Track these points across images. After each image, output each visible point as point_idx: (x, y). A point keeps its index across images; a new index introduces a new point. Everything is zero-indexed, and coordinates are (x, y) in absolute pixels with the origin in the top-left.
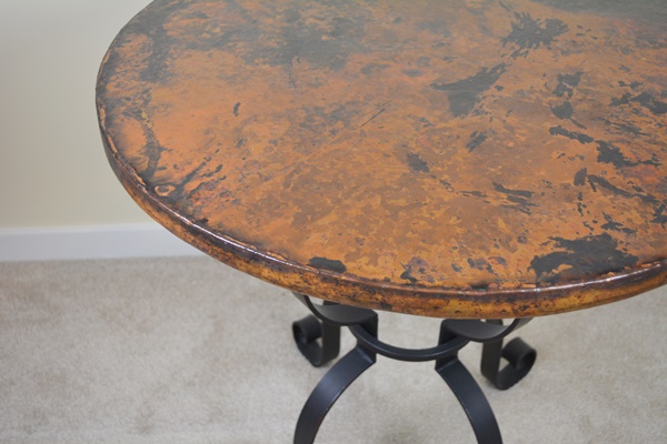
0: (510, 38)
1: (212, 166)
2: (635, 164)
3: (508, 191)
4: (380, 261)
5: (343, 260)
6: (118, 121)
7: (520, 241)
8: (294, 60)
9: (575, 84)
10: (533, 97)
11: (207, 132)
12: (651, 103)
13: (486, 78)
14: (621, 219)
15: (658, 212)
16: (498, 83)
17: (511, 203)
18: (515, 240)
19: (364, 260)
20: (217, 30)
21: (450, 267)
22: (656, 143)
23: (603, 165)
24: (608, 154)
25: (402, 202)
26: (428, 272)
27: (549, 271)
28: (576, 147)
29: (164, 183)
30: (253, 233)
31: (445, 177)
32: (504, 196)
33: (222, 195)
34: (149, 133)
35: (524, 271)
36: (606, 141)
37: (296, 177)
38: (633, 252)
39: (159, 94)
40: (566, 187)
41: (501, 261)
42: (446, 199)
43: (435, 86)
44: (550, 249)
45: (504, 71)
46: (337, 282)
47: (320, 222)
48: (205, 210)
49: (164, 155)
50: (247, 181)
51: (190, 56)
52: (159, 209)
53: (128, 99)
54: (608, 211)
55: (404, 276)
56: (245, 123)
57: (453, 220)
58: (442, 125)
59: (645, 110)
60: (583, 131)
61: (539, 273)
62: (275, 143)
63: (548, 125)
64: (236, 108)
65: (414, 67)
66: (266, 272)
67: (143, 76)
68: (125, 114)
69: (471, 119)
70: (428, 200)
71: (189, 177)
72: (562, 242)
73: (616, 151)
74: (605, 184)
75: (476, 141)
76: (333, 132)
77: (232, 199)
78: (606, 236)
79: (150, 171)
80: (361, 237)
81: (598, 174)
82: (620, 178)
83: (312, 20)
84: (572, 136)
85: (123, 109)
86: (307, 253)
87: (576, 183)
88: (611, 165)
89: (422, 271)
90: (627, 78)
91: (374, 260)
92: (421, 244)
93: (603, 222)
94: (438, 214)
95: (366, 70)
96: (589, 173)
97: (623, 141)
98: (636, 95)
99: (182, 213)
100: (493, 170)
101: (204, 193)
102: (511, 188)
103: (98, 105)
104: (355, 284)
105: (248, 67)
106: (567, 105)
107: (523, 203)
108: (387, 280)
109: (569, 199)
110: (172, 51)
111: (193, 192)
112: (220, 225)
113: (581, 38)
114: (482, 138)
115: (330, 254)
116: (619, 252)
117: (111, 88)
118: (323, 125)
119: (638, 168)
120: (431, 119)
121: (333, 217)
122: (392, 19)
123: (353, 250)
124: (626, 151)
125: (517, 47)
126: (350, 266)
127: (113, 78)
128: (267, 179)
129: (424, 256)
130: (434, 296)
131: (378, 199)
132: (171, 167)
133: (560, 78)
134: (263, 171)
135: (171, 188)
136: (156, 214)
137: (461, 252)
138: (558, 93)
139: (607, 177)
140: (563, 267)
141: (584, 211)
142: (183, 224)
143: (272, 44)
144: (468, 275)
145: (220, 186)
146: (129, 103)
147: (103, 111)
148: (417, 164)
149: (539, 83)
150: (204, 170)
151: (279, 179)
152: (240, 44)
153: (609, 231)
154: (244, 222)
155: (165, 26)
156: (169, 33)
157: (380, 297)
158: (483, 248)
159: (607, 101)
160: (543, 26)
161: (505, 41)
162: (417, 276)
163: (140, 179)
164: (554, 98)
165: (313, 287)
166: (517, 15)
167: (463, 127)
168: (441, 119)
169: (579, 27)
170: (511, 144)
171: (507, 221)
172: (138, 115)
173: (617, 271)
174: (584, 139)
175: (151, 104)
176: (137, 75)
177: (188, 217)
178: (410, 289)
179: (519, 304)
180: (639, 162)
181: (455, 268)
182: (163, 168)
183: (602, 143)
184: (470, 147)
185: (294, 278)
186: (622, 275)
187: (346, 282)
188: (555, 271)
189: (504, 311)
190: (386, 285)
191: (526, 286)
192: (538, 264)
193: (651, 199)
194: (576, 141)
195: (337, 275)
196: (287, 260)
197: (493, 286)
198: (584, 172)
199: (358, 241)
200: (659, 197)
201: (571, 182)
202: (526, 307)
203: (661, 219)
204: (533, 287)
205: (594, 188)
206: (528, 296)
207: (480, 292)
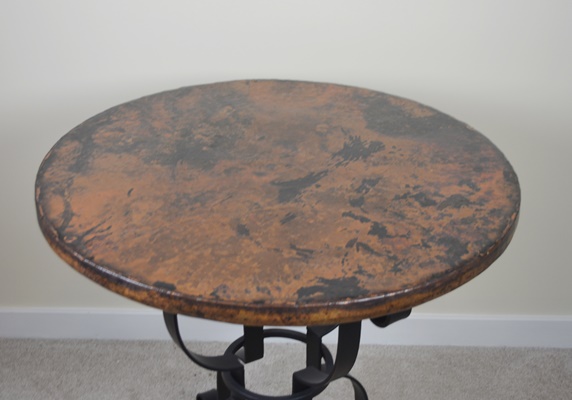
0: (339, 153)
1: (105, 226)
2: (393, 237)
3: (298, 249)
4: (199, 286)
5: (175, 283)
6: (48, 196)
7: (295, 278)
8: (179, 163)
9: (373, 185)
10: (340, 192)
11: (107, 206)
12: (423, 200)
13: (311, 179)
14: (369, 269)
15: (396, 266)
16: (319, 182)
17: (298, 256)
18: (292, 278)
19: (189, 284)
20: (130, 140)
21: (242, 290)
22: (414, 224)
23: (370, 237)
24: (378, 230)
25: (225, 253)
26: (229, 292)
27: (308, 295)
28: (358, 224)
29: (70, 235)
30: (122, 266)
31: (259, 240)
32: (294, 252)
33: (107, 244)
34: (67, 205)
35: (291, 295)
36: (379, 222)
37: (159, 235)
38: (368, 288)
39: (79, 180)
40: (339, 248)
41: (278, 289)
42: (255, 252)
43: (273, 183)
44: (313, 284)
45: (326, 175)
46: (170, 297)
47: (167, 262)
48: (94, 252)
49: (74, 219)
50: (125, 236)
51: (106, 157)
52: (65, 252)
53: (57, 183)
54: (361, 264)
55: (212, 294)
56: (134, 201)
57: (255, 264)
58: (269, 208)
59: (417, 204)
60: (366, 215)
61: (300, 296)
62: (151, 214)
63: (343, 211)
64: (130, 192)
65: (263, 170)
66: (127, 291)
67: (71, 169)
68: (54, 192)
69: (291, 205)
70: (242, 252)
71: (88, 232)
72: (323, 280)
73: (384, 229)
74: (367, 248)
75: (289, 219)
76: (192, 209)
77: (113, 246)
78: (354, 278)
79: (63, 227)
80: (191, 271)
81: (365, 242)
82: (379, 245)
83: (200, 136)
84: (356, 218)
85: (52, 189)
86: (154, 279)
87: (347, 246)
88: (376, 237)
89: (225, 292)
90: (412, 182)
91: (196, 284)
92: (229, 277)
93: (356, 269)
94: (246, 261)
95: (228, 171)
96: (358, 241)
97: (391, 222)
98: (415, 193)
99: (79, 253)
100: (293, 236)
101: (96, 242)
102: (301, 247)
103: (36, 186)
104: (180, 298)
105: (146, 166)
106: (362, 199)
107: (306, 256)
108: (200, 296)
109: (338, 256)
110: (94, 153)
111: (89, 241)
112: (101, 261)
113: (392, 155)
114: (293, 217)
115: (169, 280)
116: (359, 288)
117: (47, 175)
118: (187, 205)
119: (394, 240)
120: (262, 204)
121: (177, 259)
122: (257, 137)
123: (184, 278)
124: (390, 229)
125: (342, 160)
126: (179, 287)
127: (50, 169)
128: (139, 235)
129: (228, 284)
130: (229, 307)
131: (210, 250)
132: (77, 226)
133: (364, 181)
134: (138, 231)
135: (75, 238)
136: (64, 255)
137: (254, 283)
138: (358, 191)
139: (370, 244)
140: (317, 294)
141: (346, 263)
142: (78, 260)
143: (166, 151)
144: (254, 295)
145: (107, 238)
146: (57, 186)
147: (39, 190)
148: (243, 231)
149: (348, 184)
150: (99, 228)
151: (147, 236)
152: (144, 151)
153: (357, 276)
154: (118, 260)
155: (93, 136)
156: (95, 141)
157: (196, 307)
158: (269, 281)
159: (392, 197)
160: (367, 146)
161: (334, 155)
162: (220, 294)
163: (55, 232)
164: (355, 194)
165: (156, 301)
166: (351, 138)
167: (282, 209)
168: (269, 204)
169: (394, 147)
170: (312, 222)
171: (290, 267)
172: (62, 193)
173: (353, 298)
174: (363, 220)
175: (72, 187)
176: (66, 168)
177: (82, 255)
178: (214, 302)
179: (285, 315)
180: (397, 235)
181: (247, 291)
182: (72, 226)
183: (376, 223)
184: (283, 222)
185: (144, 295)
186: (356, 301)
187: (175, 297)
188: (311, 296)
189: (275, 320)
190: (199, 299)
191: (289, 303)
192: (302, 292)
193: (395, 258)
194: (358, 221)
195: (169, 292)
196: (140, 282)
197: (268, 302)
198: (356, 240)
199: (189, 274)
200: (400, 257)
201: (344, 246)
202: (290, 319)
203: (396, 270)
204: (294, 304)
205: (358, 250)
206: (290, 310)
207: (259, 306)
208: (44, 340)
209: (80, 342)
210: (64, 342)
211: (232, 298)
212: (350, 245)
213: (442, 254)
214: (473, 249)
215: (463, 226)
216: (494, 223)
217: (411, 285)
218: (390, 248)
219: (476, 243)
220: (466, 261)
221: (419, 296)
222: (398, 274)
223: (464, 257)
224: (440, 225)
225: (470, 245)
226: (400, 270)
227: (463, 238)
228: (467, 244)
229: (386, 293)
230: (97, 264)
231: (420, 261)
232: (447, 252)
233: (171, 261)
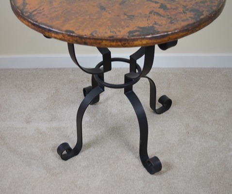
1: (41, 8)
3: (128, 15)
4: (85, 31)
5: (74, 30)
7: (127, 27)
14: (160, 23)
15: (171, 21)
17: (128, 18)
18: (125, 27)
19: (80, 31)
21: (104, 32)
22: (179, 4)
23: (160, 9)
24: (163, 7)
25: (95, 17)
26: (98, 33)
28: (154, 5)
29: (26, 12)
30: (50, 24)
31: (110, 12)
32: (126, 16)
33: (43, 15)
34: (24, 0)
35: (125, 34)
36: (163, 3)
37: (65, 11)
38: (159, 30)
40: (146, 14)
41: (120, 31)
42: (108, 17)
44: (135, 29)
46: (72, 36)
47: (70, 22)
48: (37, 19)
49: (28, 6)
50: (51, 12)
52: (25, 19)
54: (156, 20)
55: (91, 34)
57: (109, 22)
61: (129, 34)
62: (61, 3)
70: (103, 17)
71: (34, 11)
72: (139, 27)
73: (166, 6)
74: (158, 14)
75: (123, 3)
77: (45, 16)
78: (153, 26)
79: (23, 9)
81: (157, 11)
82: (163, 13)
86: (65, 28)
88: (162, 9)
89: (96, 33)
91: (83, 30)
92: (98, 27)
93: (154, 23)
94: (105, 20)
97: (169, 3)
99: (31, 19)
100: (125, 10)
101: (38, 15)
102: (129, 14)
104: (77, 36)
107: (131, 18)
108: (85, 35)
109: (145, 17)
111: (35, 14)
112: (41, 22)
114: (125, 2)
115: (71, 29)
116: (155, 30)
119: (170, 11)
121: (74, 21)
123: (77, 28)
124: (168, 6)
126: (76, 32)
128: (57, 11)
129: (97, 30)
130: (98, 39)
131: (88, 17)
132: (29, 9)
134: (56, 10)
135: (28, 14)
136: (24, 21)
137: (109, 29)
139: (160, 13)
140: (137, 33)
141: (149, 20)
142: (31, 23)
144: (109, 34)
145: (43, 13)
148: (102, 8)
150: (39, 9)
151: (60, 12)
153: (154, 25)
154: (48, 22)
157: (84, 40)
158: (115, 28)
162: (94, 34)
163: (20, 11)
165: (66, 38)
170: (133, 4)
171: (125, 22)
173: (153, 34)
174: (156, 3)
177: (32, 20)
178: (92, 37)
179: (123, 42)
180: (171, 9)
181: (106, 33)
182: (27, 9)
183: (162, 4)
184: (120, 4)
185: (61, 36)
186: (154, 36)
187: (74, 36)
188: (134, 34)
189: (119, 45)
190: (85, 37)
191: (124, 37)
192: (130, 32)
193: (171, 18)
194: (154, 3)
195: (71, 34)
196: (59, 30)
197: (115, 37)
198: (153, 11)
199: (80, 26)
200: (173, 17)
201: (148, 13)
202: (125, 44)
203: (171, 23)
204: (127, 37)
205: (154, 15)
206: (125, 40)
207: (111, 39)
208: (18, 69)
209: (33, 69)
210: (26, 69)
211: (100, 36)
212: (151, 13)
213: (192, 16)
214: (206, 14)
215: (201, 4)
216: (215, 3)
217: (178, 29)
218: (169, 14)
219: (207, 11)
220: (202, 19)
221: (182, 34)
222: (173, 24)
223: (202, 17)
224: (191, 4)
225: (204, 12)
226: (173, 23)
227: (201, 9)
228: (203, 12)
229: (167, 32)
230: (39, 24)
231: (182, 19)
232: (194, 15)
233: (72, 21)
